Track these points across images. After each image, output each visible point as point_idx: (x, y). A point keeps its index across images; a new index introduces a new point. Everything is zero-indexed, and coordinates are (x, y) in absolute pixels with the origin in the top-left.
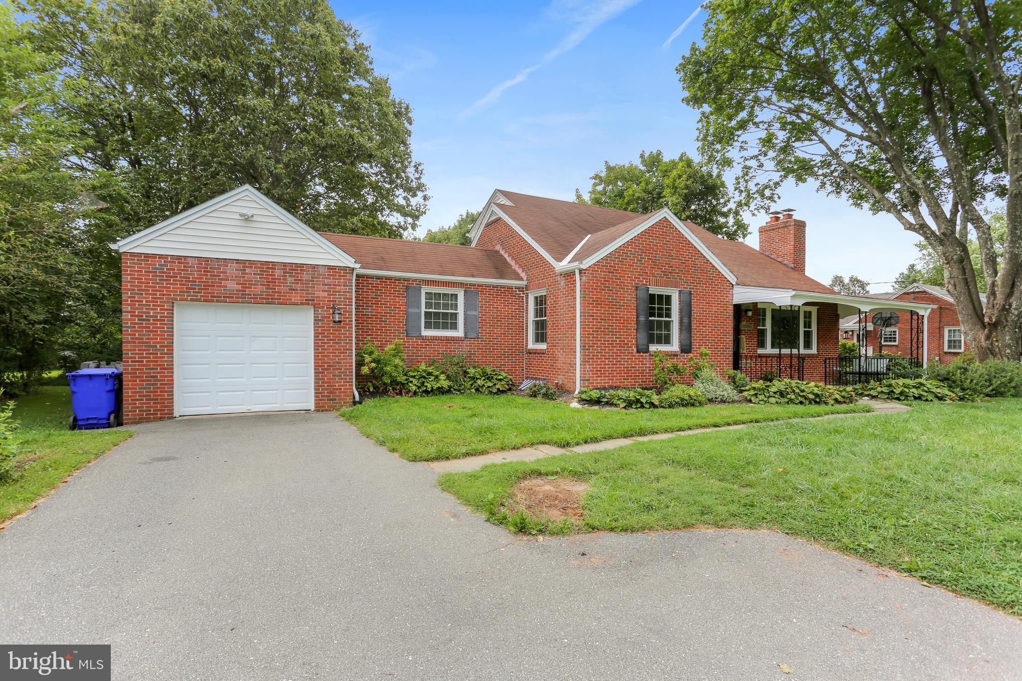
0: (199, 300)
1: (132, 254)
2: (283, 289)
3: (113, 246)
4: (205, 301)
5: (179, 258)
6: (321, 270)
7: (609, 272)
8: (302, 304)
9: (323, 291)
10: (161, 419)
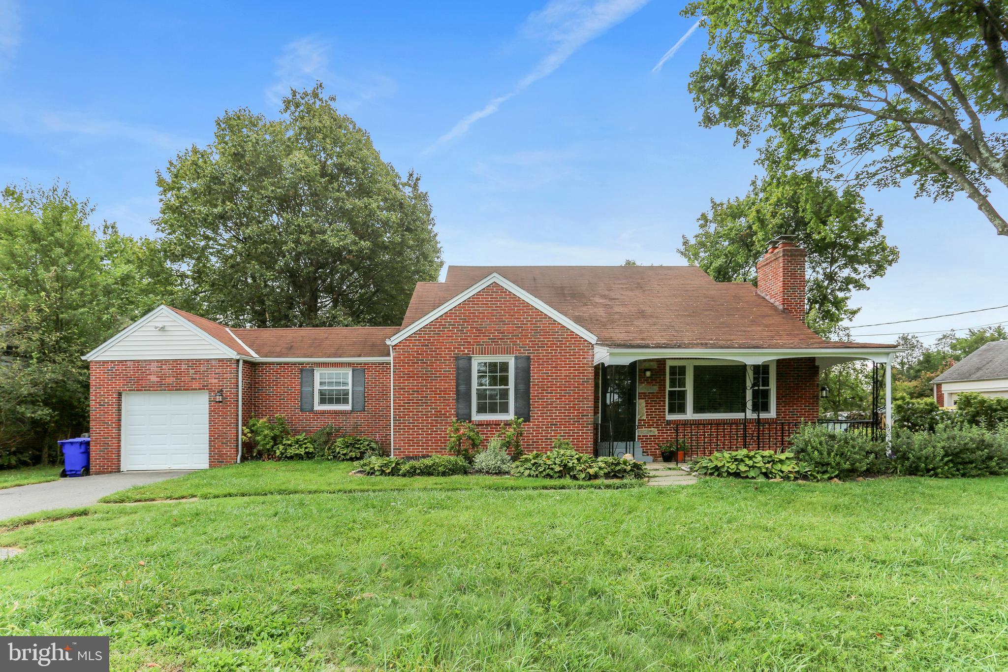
0: (134, 390)
1: (97, 362)
2: (187, 379)
3: (83, 358)
4: (137, 390)
5: (121, 362)
6: (213, 362)
7: (422, 346)
8: (200, 389)
9: (215, 378)
10: (111, 472)
